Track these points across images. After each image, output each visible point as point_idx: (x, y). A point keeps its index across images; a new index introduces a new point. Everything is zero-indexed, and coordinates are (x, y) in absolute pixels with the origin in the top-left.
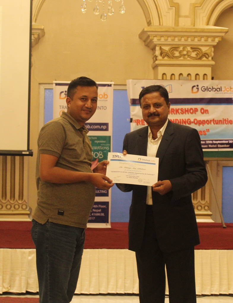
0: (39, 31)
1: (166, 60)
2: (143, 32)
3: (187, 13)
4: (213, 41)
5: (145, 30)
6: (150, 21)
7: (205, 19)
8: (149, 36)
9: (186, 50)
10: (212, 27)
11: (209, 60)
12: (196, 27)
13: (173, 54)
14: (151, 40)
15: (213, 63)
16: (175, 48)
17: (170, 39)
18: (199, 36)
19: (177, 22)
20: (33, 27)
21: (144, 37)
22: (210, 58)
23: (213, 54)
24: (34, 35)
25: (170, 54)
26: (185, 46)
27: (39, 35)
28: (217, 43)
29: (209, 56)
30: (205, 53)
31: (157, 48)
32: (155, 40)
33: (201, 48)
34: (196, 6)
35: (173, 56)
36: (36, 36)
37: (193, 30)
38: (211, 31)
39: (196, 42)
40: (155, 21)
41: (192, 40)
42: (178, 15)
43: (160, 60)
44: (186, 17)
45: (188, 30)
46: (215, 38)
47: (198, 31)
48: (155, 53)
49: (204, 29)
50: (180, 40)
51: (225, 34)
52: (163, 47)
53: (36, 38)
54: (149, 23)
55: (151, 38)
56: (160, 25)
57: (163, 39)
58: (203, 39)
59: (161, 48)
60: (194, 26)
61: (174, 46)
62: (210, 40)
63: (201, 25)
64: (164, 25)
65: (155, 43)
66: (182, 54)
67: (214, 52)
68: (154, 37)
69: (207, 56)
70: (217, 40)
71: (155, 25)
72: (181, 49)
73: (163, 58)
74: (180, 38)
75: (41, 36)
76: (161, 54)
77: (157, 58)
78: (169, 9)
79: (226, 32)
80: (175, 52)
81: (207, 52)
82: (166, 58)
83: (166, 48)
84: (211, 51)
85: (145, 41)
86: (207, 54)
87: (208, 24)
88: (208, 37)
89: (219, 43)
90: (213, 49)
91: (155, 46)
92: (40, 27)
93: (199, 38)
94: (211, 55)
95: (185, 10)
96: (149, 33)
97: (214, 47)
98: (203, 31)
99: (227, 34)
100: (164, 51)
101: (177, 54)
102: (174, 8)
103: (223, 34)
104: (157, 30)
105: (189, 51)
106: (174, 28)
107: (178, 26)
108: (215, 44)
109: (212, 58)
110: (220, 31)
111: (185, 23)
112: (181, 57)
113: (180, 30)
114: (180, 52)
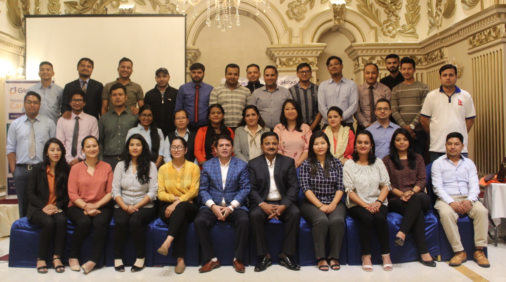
0: (194, 51)
1: (284, 68)
2: (268, 49)
3: (298, 35)
4: (317, 53)
5: (268, 47)
6: (272, 42)
7: (310, 39)
8: (271, 52)
9: (298, 60)
10: (315, 43)
11: (314, 67)
12: (304, 44)
13: (289, 63)
14: (273, 54)
15: (317, 68)
16: (290, 59)
17: (286, 53)
18: (306, 50)
19: (290, 41)
20: (187, 48)
21: (269, 53)
22: (315, 66)
23: (317, 62)
24: (191, 53)
25: (286, 63)
26: (297, 58)
27: (195, 54)
28: (320, 55)
29: (314, 63)
30: (311, 62)
31: (278, 60)
32: (276, 54)
33: (308, 58)
34: (304, 29)
35: (289, 65)
36: (193, 54)
37: (302, 46)
38: (314, 46)
39: (305, 54)
40: (276, 42)
41: (301, 53)
42: (291, 35)
43: (280, 68)
44: (297, 37)
45: (298, 46)
46: (318, 51)
47: (306, 46)
48: (276, 63)
49: (310, 45)
50: (293, 53)
51: (325, 48)
52: (281, 59)
53: (193, 56)
54: (272, 43)
55: (273, 53)
56: (279, 43)
57: (281, 53)
58: (309, 53)
59: (280, 60)
60: (303, 43)
61: (289, 58)
62: (314, 52)
63: (308, 42)
64: (282, 43)
65: (276, 56)
66: (295, 63)
67: (318, 61)
68: (275, 52)
69: (313, 64)
70: (319, 52)
71: (275, 43)
72: (294, 59)
73: (282, 66)
74: (293, 52)
75: (197, 54)
76: (280, 64)
77: (278, 67)
78: (285, 32)
79: (325, 47)
80: (290, 62)
81: (313, 61)
82: (284, 66)
83: (284, 60)
84: (316, 60)
85: (270, 56)
86: (313, 63)
87: (312, 41)
88: (313, 50)
89: (321, 54)
90: (317, 59)
91: (276, 58)
92: (195, 48)
93: (306, 52)
94: (315, 63)
95: (296, 33)
96: (271, 49)
97: (318, 57)
98: (309, 47)
99: (326, 48)
100: (282, 62)
101: (291, 63)
102: (288, 31)
103: (323, 48)
104: (276, 47)
105: (300, 61)
106: (288, 45)
107: (291, 43)
108: (318, 55)
109: (316, 66)
110: (321, 46)
111: (296, 42)
112: (294, 65)
113: (293, 46)
114: (294, 62)
